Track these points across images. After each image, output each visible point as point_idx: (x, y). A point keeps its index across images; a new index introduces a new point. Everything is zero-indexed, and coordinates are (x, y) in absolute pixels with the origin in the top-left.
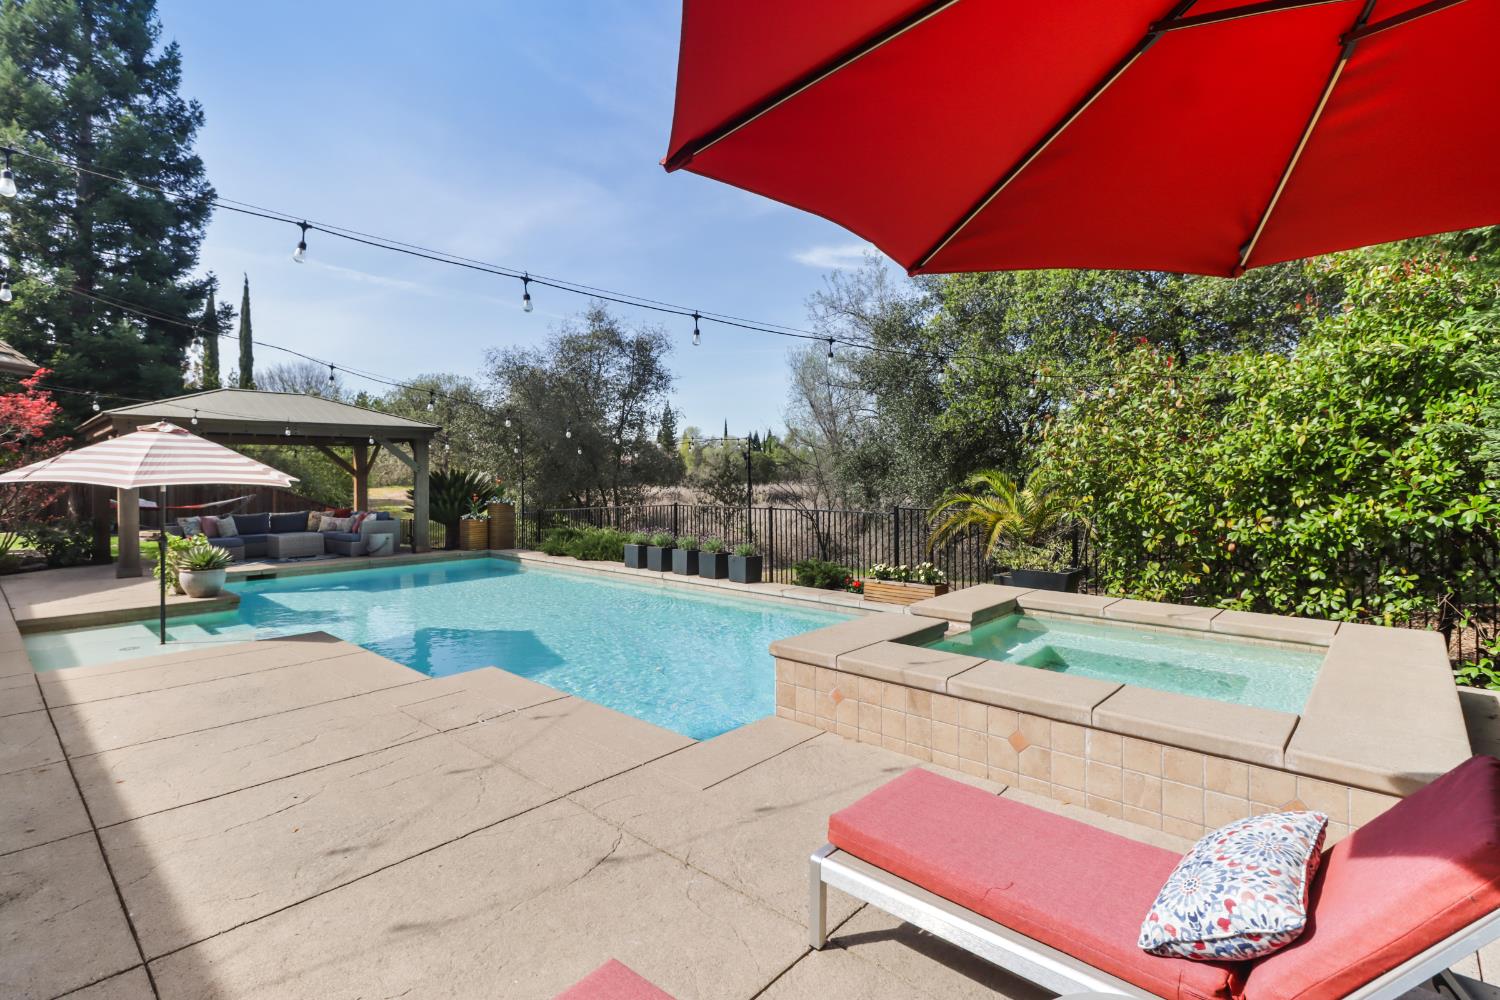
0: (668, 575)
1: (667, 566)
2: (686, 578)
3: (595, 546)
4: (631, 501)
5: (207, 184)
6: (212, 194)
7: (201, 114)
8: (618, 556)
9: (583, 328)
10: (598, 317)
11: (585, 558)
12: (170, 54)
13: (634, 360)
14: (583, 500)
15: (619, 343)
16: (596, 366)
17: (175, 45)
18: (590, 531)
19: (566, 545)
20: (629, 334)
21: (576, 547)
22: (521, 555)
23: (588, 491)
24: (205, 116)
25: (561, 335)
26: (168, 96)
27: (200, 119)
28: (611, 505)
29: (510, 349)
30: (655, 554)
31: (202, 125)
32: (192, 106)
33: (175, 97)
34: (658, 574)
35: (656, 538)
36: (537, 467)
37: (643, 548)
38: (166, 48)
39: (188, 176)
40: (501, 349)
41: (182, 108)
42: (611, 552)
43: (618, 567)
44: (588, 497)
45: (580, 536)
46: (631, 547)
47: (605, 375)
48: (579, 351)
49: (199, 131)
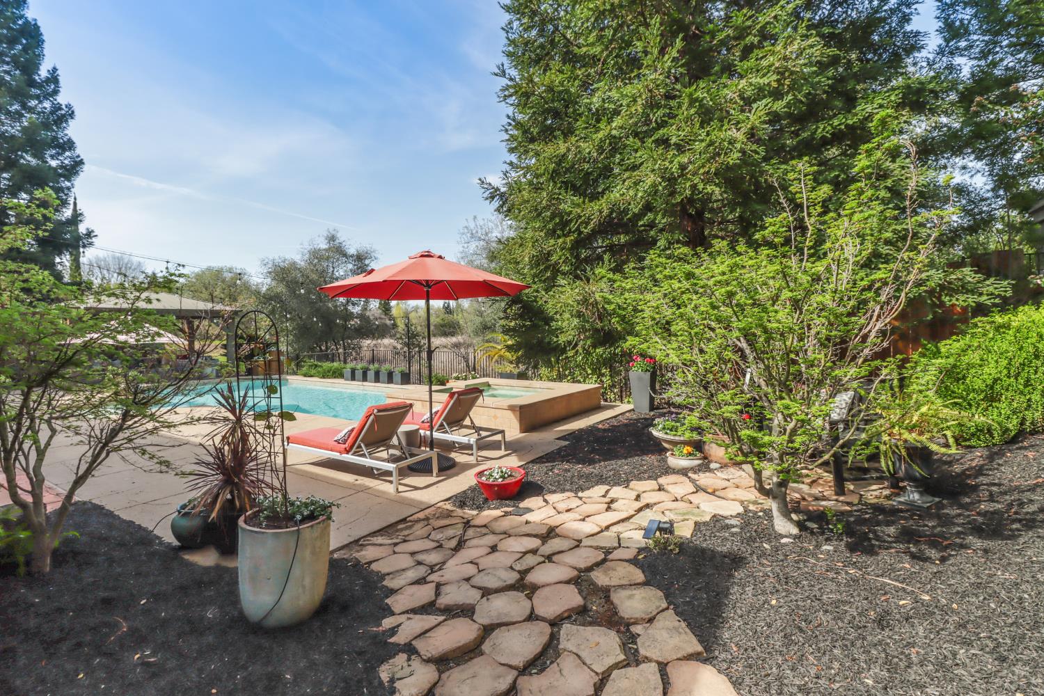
0: (365, 383)
1: (365, 379)
2: (373, 384)
3: (329, 371)
4: (353, 349)
5: (78, 156)
6: (81, 162)
7: (73, 112)
8: (341, 376)
9: (323, 245)
10: (332, 238)
11: (323, 377)
12: (52, 75)
13: (355, 265)
14: (323, 348)
15: (345, 255)
16: (332, 269)
17: (55, 70)
18: (327, 365)
19: (313, 372)
20: (352, 251)
21: (319, 372)
22: (288, 377)
23: (327, 343)
24: (76, 113)
25: (309, 248)
26: (51, 101)
27: (72, 115)
28: (341, 351)
29: (277, 257)
30: (359, 374)
31: (72, 118)
32: (66, 107)
33: (55, 102)
34: (360, 383)
35: (359, 366)
36: (294, 329)
37: (353, 371)
38: (49, 71)
39: (64, 150)
40: (271, 258)
41: (60, 109)
42: (338, 374)
43: (341, 381)
44: (327, 346)
45: (321, 366)
46: (347, 371)
47: (337, 274)
48: (320, 259)
49: (71, 122)
